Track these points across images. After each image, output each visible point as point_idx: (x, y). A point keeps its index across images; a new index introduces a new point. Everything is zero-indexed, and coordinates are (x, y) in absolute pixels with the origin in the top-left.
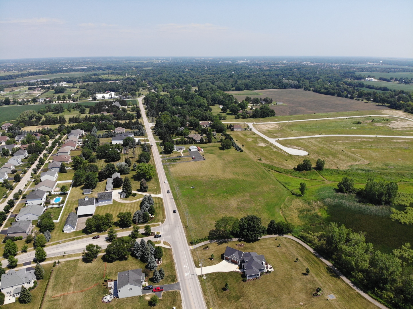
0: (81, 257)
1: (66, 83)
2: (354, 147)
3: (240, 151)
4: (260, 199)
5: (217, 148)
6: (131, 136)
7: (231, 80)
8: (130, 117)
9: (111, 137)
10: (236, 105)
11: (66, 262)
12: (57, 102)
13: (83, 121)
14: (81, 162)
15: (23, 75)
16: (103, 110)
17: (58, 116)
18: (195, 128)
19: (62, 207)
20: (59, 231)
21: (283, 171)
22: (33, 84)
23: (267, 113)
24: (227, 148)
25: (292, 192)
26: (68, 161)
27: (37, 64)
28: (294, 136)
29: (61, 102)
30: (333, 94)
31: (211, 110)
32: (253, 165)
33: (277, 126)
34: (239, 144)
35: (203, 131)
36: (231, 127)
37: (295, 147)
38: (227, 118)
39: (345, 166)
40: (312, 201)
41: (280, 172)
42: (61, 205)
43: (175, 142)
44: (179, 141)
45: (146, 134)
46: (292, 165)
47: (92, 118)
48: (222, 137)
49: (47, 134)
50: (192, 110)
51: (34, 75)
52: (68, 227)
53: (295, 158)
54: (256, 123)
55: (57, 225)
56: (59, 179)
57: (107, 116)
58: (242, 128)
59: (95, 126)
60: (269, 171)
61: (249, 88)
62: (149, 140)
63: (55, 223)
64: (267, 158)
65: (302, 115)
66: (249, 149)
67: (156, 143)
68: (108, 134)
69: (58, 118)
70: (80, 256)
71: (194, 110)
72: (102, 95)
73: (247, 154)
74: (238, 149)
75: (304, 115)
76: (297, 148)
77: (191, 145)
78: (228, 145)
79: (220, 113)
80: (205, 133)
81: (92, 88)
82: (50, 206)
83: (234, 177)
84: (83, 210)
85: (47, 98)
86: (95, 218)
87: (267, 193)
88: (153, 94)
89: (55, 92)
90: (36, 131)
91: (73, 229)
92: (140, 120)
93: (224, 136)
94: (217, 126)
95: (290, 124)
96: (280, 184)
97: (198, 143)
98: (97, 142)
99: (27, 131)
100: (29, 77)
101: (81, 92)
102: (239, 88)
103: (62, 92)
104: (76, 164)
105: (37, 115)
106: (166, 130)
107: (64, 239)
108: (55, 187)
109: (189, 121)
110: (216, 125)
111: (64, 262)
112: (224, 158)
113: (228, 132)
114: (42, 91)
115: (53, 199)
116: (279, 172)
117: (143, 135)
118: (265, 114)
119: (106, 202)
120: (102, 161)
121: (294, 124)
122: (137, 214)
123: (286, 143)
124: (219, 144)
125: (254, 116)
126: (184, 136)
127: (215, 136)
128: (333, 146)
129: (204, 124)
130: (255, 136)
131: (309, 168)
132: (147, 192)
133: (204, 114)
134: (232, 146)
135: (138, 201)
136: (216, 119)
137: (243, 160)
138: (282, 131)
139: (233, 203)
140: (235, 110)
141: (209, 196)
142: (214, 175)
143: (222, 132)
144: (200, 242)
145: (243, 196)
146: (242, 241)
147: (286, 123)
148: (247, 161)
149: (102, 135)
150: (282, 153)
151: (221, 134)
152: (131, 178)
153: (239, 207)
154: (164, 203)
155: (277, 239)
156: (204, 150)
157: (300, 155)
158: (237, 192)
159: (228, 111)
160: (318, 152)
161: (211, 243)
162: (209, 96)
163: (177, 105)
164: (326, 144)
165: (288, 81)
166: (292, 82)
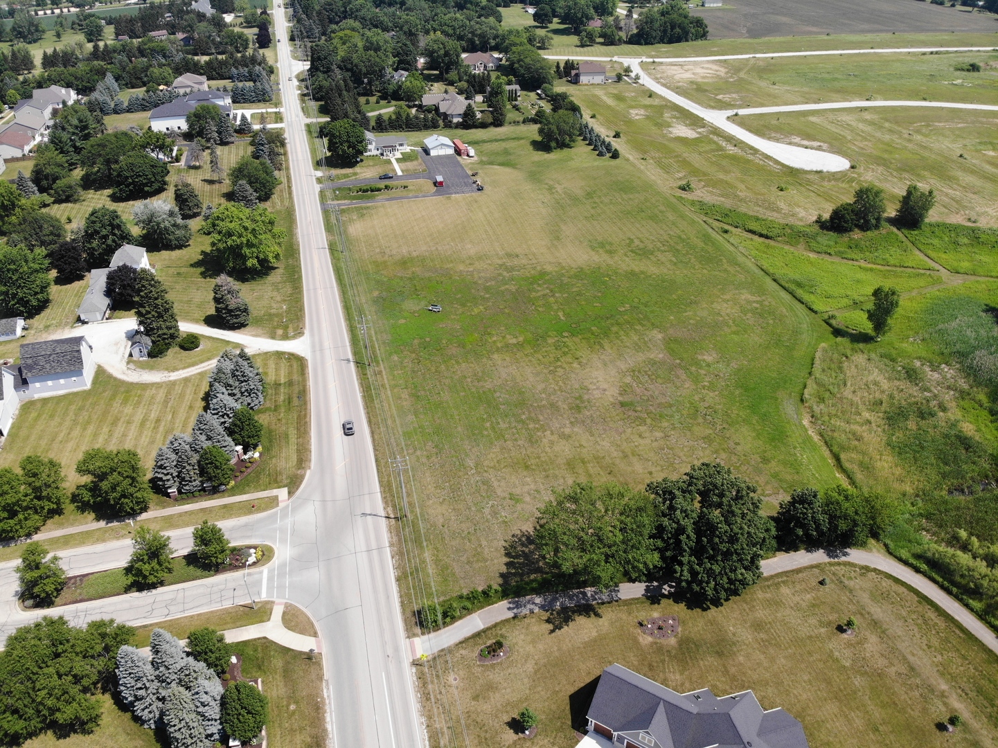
3: (609, 155)
4: (708, 358)
5: (526, 143)
6: (220, 102)
8: (239, 42)
16: (156, 28)
18: (447, 73)
21: (776, 231)
23: (683, 29)
24: (562, 145)
25: (833, 322)
28: (786, 104)
31: (499, 19)
32: (662, 208)
33: (722, 71)
34: (602, 130)
35: (476, 85)
36: (569, 72)
37: (797, 140)
38: (553, 43)
40: (918, 364)
41: (767, 237)
43: (373, 123)
44: (386, 118)
45: (278, 95)
46: (806, 210)
48: (542, 103)
50: (436, 16)
53: (809, 182)
54: (651, 60)
58: (608, 74)
59: (110, 74)
60: (726, 232)
62: (284, 116)
64: (711, 183)
65: (789, 38)
66: (641, 148)
67: (308, 126)
68: (147, 99)
71: (444, 14)
73: (634, 166)
74: (602, 148)
75: (797, 38)
76: (805, 143)
77: (429, 132)
78: (565, 133)
79: (531, 28)
80: (481, 91)
83: (596, 258)
87: (734, 328)
92: (264, 53)
93: (548, 101)
94: (521, 66)
95: (761, 63)
96: (777, 287)
97: (458, 126)
106: (345, 81)
110: (519, 61)
112: (551, 183)
113: (560, 87)
116: (761, 235)
117: (265, 101)
118: (678, 30)
119: (62, 381)
120: (101, 195)
121: (774, 65)
122: (173, 457)
123: (765, 126)
124: (533, 131)
125: (642, 38)
126: (408, 100)
127: (516, 100)
128: (924, 140)
129: (477, 63)
130: (656, 103)
131: (874, 222)
132: (247, 328)
133: (478, 26)
134: (580, 135)
135: (202, 374)
136: (517, 41)
137: (621, 189)
138: (740, 86)
139: (600, 379)
140: (579, 15)
141: (499, 345)
142: (518, 251)
143: (539, 88)
144: (465, 612)
145: (637, 348)
146: (664, 596)
147: (747, 60)
148: (637, 195)
149: (126, 104)
150: (761, 162)
151: (538, 94)
152: (192, 265)
153: (626, 399)
154: (311, 383)
155: (827, 581)
156: (479, 153)
157: (825, 170)
158: (612, 325)
159: (555, 24)
160: (880, 157)
161: (515, 617)
163: (390, 5)
164: (900, 133)
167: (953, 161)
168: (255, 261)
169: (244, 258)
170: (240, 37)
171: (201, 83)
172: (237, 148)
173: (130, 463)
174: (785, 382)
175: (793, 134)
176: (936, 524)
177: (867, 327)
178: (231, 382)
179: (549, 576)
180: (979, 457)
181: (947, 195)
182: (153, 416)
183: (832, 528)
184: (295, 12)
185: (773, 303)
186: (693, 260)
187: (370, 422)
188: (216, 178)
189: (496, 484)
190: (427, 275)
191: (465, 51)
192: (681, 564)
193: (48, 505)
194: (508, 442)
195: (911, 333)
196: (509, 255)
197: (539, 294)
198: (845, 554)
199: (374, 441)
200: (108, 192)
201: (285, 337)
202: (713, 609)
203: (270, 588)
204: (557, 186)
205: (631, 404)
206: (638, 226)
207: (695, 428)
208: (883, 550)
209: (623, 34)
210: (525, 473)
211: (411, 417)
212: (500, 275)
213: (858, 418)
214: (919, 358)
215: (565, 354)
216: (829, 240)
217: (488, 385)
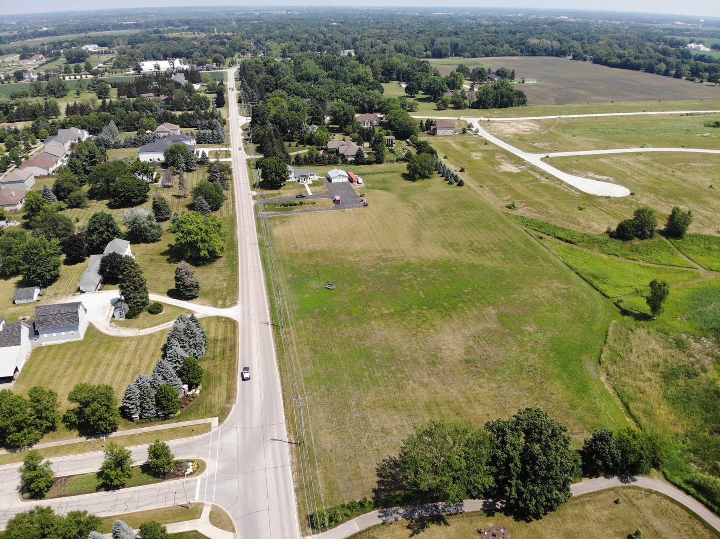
1: (96, 46)
3: (456, 184)
4: (530, 329)
5: (398, 175)
6: (188, 143)
7: (423, 37)
8: (201, 104)
10: (440, 79)
13: (95, 111)
14: (39, 207)
16: (147, 91)
17: (43, 101)
18: (345, 127)
21: (578, 238)
22: (34, 50)
23: (509, 98)
24: (423, 177)
25: (621, 305)
26: (15, 204)
28: (583, 150)
30: (636, 68)
31: (382, 91)
32: (495, 221)
33: (537, 127)
34: (452, 167)
35: (365, 135)
36: (429, 127)
37: (592, 175)
38: (418, 107)
40: (684, 336)
41: (571, 242)
43: (293, 160)
44: (302, 156)
45: (228, 139)
46: (599, 224)
48: (410, 148)
50: (338, 88)
53: (601, 204)
54: (487, 119)
58: (456, 129)
59: (113, 121)
60: (541, 238)
61: (459, 53)
62: (232, 153)
64: (530, 204)
65: (585, 105)
66: (480, 180)
67: (248, 160)
68: (137, 139)
69: (43, 106)
71: (344, 87)
72: (155, 63)
73: (474, 191)
74: (451, 179)
75: (590, 105)
76: (597, 177)
77: (331, 166)
78: (426, 168)
79: (403, 97)
80: (368, 140)
81: (138, 51)
83: (447, 254)
87: (548, 308)
88: (259, 60)
89: (66, 61)
92: (220, 111)
93: (414, 147)
94: (396, 123)
96: (579, 278)
97: (351, 163)
101: (118, 60)
102: (440, 51)
103: (80, 62)
106: (275, 131)
109: (330, 113)
110: (395, 120)
112: (415, 202)
113: (422, 137)
114: (44, 60)
116: (567, 241)
117: (219, 143)
118: (506, 99)
119: (63, 334)
120: (101, 203)
122: (138, 391)
123: (568, 165)
124: (403, 167)
125: (480, 104)
126: (318, 145)
127: (392, 146)
128: (684, 175)
129: (365, 121)
130: (490, 149)
131: (649, 233)
132: (197, 299)
133: (367, 96)
134: (436, 170)
135: (163, 332)
136: (394, 106)
137: (465, 207)
138: (549, 137)
139: (450, 342)
140: (437, 89)
141: (376, 314)
142: (391, 247)
143: (408, 138)
144: (346, 518)
145: (477, 319)
146: (497, 510)
147: (555, 119)
148: (476, 211)
149: (123, 142)
150: (566, 190)
151: (407, 142)
152: (161, 254)
153: (469, 357)
154: (240, 339)
155: (621, 501)
156: (365, 181)
157: (612, 196)
158: (459, 302)
159: (420, 94)
160: (653, 188)
161: (383, 523)
162: (378, 62)
163: (307, 80)
164: (666, 171)
165: (538, 41)
166: (547, 44)
167: (705, 190)
168: (206, 252)
169: (199, 250)
170: (204, 100)
171: (175, 130)
172: (198, 174)
173: (106, 395)
174: (587, 348)
175: (588, 171)
176: (701, 458)
177: (646, 309)
178: (183, 337)
179: (410, 492)
181: (701, 214)
182: (126, 361)
183: (625, 460)
184: (242, 84)
185: (577, 290)
186: (517, 257)
187: (280, 370)
188: (182, 194)
189: (371, 420)
190: (326, 263)
191: (357, 112)
192: (510, 485)
193: (46, 424)
194: (381, 388)
195: (679, 314)
196: (385, 251)
197: (406, 278)
198: (634, 480)
199: (282, 383)
200: (107, 201)
201: (224, 306)
202: (535, 521)
203: (201, 493)
204: (419, 204)
205: (474, 361)
206: (477, 232)
207: (521, 382)
208: (662, 477)
209: (467, 102)
210: (394, 412)
211: (310, 367)
212: (378, 264)
213: (641, 376)
214: (685, 333)
215: (424, 322)
216: (616, 245)
217: (367, 344)
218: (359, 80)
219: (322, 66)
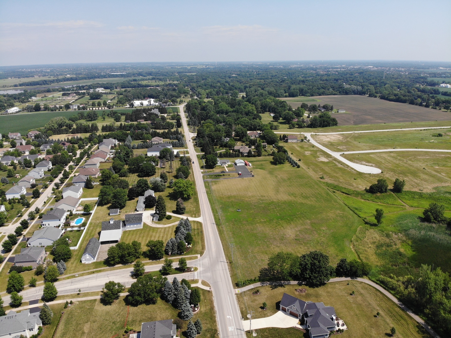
0: (98, 297)
1: (103, 88)
2: (437, 164)
3: (296, 167)
5: (268, 162)
6: (169, 147)
7: (284, 85)
8: (170, 126)
9: (147, 147)
10: (291, 112)
11: (81, 303)
12: (91, 109)
13: (118, 129)
14: (110, 176)
15: (58, 81)
16: (141, 118)
17: (90, 124)
18: (242, 139)
19: (83, 231)
20: (76, 261)
21: (351, 192)
22: (68, 90)
23: (328, 122)
24: (281, 163)
25: (365, 220)
26: (95, 175)
27: (75, 69)
28: (363, 150)
29: (96, 109)
31: (260, 119)
32: (314, 184)
33: (341, 138)
34: (295, 159)
35: (252, 143)
36: (284, 138)
37: (364, 163)
38: (279, 127)
39: (429, 187)
40: (391, 233)
41: (348, 194)
42: (82, 228)
43: (218, 155)
44: (223, 153)
45: (186, 145)
46: (362, 186)
47: (128, 127)
48: (274, 149)
49: (77, 144)
50: (238, 118)
51: (70, 80)
52: (87, 256)
53: (365, 177)
54: (315, 134)
55: (75, 253)
56: (83, 196)
57: (144, 124)
58: (298, 139)
59: (129, 135)
60: (334, 192)
61: (304, 94)
62: (189, 152)
63: (73, 250)
64: (331, 176)
66: (308, 164)
67: (197, 155)
68: (144, 144)
69: (90, 126)
70: (98, 295)
71: (242, 118)
72: (140, 101)
73: (305, 170)
74: (294, 164)
75: (373, 125)
76: (367, 164)
77: (236, 158)
78: (282, 159)
79: (271, 121)
80: (254, 145)
81: (129, 94)
82: (69, 229)
83: (290, 198)
84: (106, 235)
85: (81, 104)
86: (119, 247)
88: (196, 101)
89: (90, 98)
90: (65, 140)
91: (93, 259)
92: (180, 130)
93: (277, 148)
94: (268, 137)
95: (356, 135)
96: (349, 209)
97: (246, 156)
98: (131, 153)
99: (54, 140)
100: (65, 82)
101: (118, 98)
102: (293, 94)
103: (97, 99)
104: (105, 179)
105: (68, 122)
106: (209, 141)
107: (82, 271)
108: (77, 205)
109: (235, 131)
110: (267, 135)
111: (78, 303)
112: (276, 175)
113: (281, 144)
114: (77, 97)
115: (74, 220)
116: (346, 194)
117: (182, 147)
118: (326, 123)
119: (135, 225)
121: (361, 136)
123: (353, 158)
124: (271, 158)
125: (313, 125)
126: (230, 147)
127: (265, 148)
128: (412, 163)
129: (252, 135)
130: (315, 149)
131: (384, 190)
132: (185, 214)
133: (253, 122)
134: (287, 160)
135: (173, 226)
136: (267, 128)
137: (300, 178)
138: (347, 143)
139: (289, 232)
140: (289, 118)
141: (259, 221)
142: (265, 195)
143: (274, 144)
144: (249, 284)
145: (302, 224)
146: (303, 284)
147: (351, 134)
148: (305, 180)
149: (136, 146)
150: (350, 170)
151: (273, 146)
152: (166, 197)
153: (297, 238)
154: (204, 229)
155: (349, 284)
156: (253, 165)
157: (372, 173)
158: (294, 218)
159: (281, 120)
160: (393, 169)
161: (262, 286)
162: (259, 102)
163: (222, 113)
164: (403, 161)
165: (349, 86)
166: (354, 88)
167: (421, 170)
168: (186, 195)
170: (171, 124)
171: (161, 140)
172: (176, 162)
175: (363, 161)
176: (385, 273)
180: (404, 258)
183: (351, 270)
184: (188, 115)
185: (347, 214)
186: (322, 200)
187: (221, 240)
188: (171, 171)
189: (257, 257)
191: (248, 130)
195: (391, 224)
196: (262, 196)
197: (271, 208)
198: (356, 279)
199: (222, 244)
200: (137, 174)
201: (195, 217)
202: (316, 288)
204: (278, 176)
205: (299, 239)
206: (305, 189)
207: (317, 247)
208: (368, 279)
209: (305, 124)
210: (266, 255)
212: (259, 202)
213: (367, 246)
214: (392, 231)
215: (279, 225)
216: (369, 196)
217: (255, 232)
218: (249, 113)
219: (229, 105)
